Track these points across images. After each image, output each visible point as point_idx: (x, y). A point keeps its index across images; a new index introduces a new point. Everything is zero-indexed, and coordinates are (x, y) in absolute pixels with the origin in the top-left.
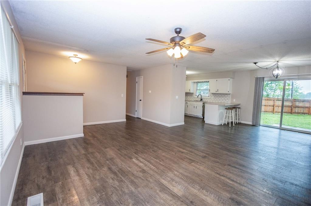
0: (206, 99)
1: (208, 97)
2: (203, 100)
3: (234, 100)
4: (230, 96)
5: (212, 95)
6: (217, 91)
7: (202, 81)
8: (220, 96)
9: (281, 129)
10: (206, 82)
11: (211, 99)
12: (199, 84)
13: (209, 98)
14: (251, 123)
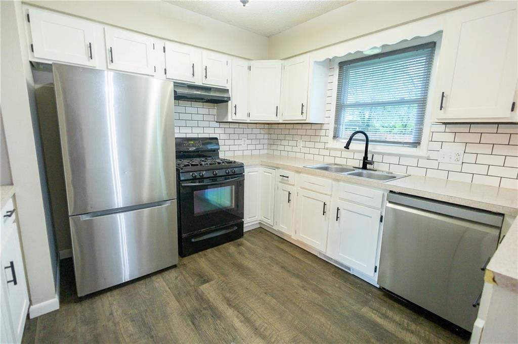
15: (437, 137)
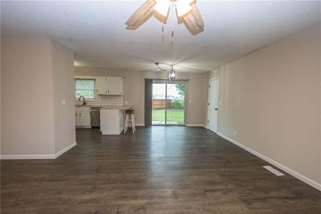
0: (91, 102)
1: (94, 100)
2: (87, 104)
3: (127, 102)
4: (121, 98)
5: (100, 97)
6: (107, 92)
7: (82, 78)
8: (110, 98)
9: (166, 125)
10: (89, 79)
11: (97, 102)
12: (78, 82)
13: (96, 101)
14: (144, 125)
15: (98, 97)
